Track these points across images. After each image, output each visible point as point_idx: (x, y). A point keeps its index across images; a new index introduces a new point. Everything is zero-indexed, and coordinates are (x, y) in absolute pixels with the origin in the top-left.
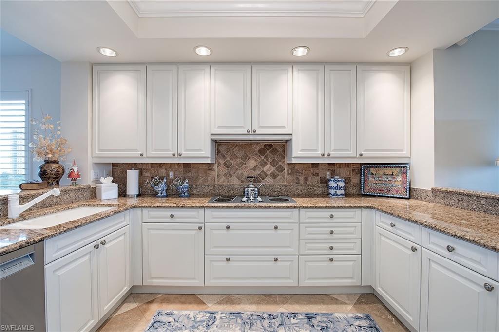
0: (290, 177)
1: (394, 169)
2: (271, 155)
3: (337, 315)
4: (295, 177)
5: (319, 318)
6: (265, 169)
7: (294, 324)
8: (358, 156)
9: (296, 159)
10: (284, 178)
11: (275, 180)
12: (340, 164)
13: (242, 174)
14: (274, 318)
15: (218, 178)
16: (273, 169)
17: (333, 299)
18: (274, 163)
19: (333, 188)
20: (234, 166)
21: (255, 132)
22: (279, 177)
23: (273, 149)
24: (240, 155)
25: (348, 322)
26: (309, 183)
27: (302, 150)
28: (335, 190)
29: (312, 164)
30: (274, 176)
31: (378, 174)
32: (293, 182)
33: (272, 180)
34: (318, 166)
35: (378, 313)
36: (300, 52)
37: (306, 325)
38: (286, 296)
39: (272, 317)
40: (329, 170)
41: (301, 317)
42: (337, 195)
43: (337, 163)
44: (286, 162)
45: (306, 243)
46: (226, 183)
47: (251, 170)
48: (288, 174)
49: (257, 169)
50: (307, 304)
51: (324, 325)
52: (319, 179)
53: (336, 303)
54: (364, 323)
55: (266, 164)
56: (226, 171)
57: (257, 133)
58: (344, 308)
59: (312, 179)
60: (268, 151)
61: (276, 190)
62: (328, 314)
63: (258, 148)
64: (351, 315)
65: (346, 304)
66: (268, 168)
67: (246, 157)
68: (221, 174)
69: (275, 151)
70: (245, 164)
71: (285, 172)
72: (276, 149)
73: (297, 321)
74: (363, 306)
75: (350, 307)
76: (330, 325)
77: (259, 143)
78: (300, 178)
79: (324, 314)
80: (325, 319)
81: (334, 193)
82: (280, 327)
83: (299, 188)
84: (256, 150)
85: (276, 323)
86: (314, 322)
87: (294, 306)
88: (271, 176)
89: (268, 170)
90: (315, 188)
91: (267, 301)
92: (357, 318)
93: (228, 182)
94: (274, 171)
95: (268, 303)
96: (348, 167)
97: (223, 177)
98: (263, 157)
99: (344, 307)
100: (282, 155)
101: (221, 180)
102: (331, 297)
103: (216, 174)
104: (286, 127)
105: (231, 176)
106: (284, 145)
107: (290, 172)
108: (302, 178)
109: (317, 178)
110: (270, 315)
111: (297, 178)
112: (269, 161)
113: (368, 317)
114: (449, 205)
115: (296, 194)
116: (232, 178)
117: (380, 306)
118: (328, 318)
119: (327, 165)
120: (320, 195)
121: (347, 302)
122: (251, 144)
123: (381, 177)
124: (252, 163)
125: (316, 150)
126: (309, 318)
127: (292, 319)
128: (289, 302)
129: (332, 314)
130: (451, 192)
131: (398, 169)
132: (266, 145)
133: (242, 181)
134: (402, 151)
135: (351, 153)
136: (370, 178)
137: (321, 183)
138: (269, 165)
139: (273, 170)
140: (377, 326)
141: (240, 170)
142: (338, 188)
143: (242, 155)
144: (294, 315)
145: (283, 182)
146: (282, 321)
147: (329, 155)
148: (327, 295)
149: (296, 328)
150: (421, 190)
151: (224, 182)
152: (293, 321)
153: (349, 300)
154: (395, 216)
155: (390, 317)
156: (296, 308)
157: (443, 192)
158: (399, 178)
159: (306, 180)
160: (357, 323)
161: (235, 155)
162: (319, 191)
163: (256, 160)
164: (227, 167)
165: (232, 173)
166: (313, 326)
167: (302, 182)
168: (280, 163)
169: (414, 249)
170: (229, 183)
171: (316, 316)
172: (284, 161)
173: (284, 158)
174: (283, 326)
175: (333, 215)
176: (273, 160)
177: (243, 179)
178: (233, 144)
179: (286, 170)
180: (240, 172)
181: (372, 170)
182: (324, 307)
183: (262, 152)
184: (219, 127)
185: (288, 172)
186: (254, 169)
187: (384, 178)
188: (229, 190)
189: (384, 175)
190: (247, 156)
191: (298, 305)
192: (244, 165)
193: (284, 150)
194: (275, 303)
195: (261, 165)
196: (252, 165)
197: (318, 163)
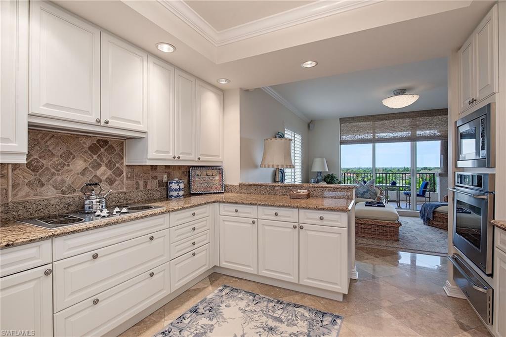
0: (130, 182)
1: (213, 171)
2: (106, 154)
3: (209, 297)
4: (135, 181)
5: (201, 307)
6: (99, 173)
7: (189, 323)
8: (197, 159)
9: (150, 161)
10: (123, 183)
11: (112, 186)
12: (174, 166)
13: (63, 181)
14: (170, 332)
15: (13, 191)
16: (109, 172)
17: (195, 290)
18: (110, 165)
19: (175, 190)
20: (47, 169)
21: (107, 122)
22: (117, 183)
23: (109, 147)
24: (58, 151)
25: (219, 296)
26: (149, 187)
27: (157, 152)
28: (177, 192)
29: (152, 166)
30: (111, 182)
31: (203, 175)
32: (133, 188)
33: (108, 187)
34: (156, 168)
35: (227, 281)
36: (165, 49)
37: (198, 317)
38: (158, 311)
39: (167, 332)
40: (166, 172)
41: (188, 315)
42: (180, 196)
43: (172, 166)
44: (125, 163)
45: (175, 246)
46: (31, 198)
47: (78, 174)
48: (128, 178)
49: (87, 174)
50: (182, 305)
51: (208, 308)
52: (157, 183)
53: (200, 291)
54: (227, 290)
55: (99, 165)
56: (33, 178)
57: (109, 125)
58: (208, 291)
59: (151, 183)
60: (102, 149)
61: (114, 199)
62: (203, 301)
63: (88, 143)
64: (216, 291)
65: (206, 287)
66: (103, 172)
67: (68, 156)
68: (20, 182)
69: (111, 149)
70: (68, 165)
71: (123, 176)
72: (113, 147)
73: (189, 319)
74: (216, 282)
75: (210, 288)
76: (211, 305)
77: (90, 136)
78: (140, 183)
79: (201, 302)
80: (205, 304)
81: (177, 194)
82: (182, 333)
83: (139, 195)
84: (85, 146)
85: (175, 333)
86: (201, 311)
87: (173, 313)
88: (107, 182)
89: (103, 174)
90: (154, 193)
91: (145, 327)
92: (221, 291)
93: (36, 195)
94: (111, 175)
95: (148, 328)
96: (180, 169)
97: (26, 187)
98: (95, 157)
99: (206, 290)
100: (120, 156)
101: (22, 193)
102: (193, 290)
103: (10, 184)
104: (141, 122)
105: (43, 185)
106: (122, 143)
107: (129, 176)
108: (141, 183)
109: (156, 182)
110: (164, 333)
111: (137, 182)
112: (103, 162)
113: (226, 286)
114: (250, 193)
115: (136, 201)
116: (44, 188)
117: (224, 277)
118: (206, 302)
119: (164, 167)
120: (159, 199)
121: (205, 286)
122: (78, 136)
123: (205, 178)
124: (79, 164)
125: (168, 152)
126: (195, 311)
127: (184, 321)
128: (166, 313)
129: (206, 299)
130: (251, 185)
131: (216, 171)
132: (99, 140)
133: (63, 192)
134: (219, 156)
135: (192, 157)
136: (196, 179)
137: (159, 186)
138: (103, 168)
139: (109, 174)
140: (235, 288)
141: (58, 174)
142: (180, 190)
143: (62, 151)
144: (182, 317)
145: (121, 189)
146: (178, 328)
147: (179, 158)
148: (188, 290)
149: (194, 324)
150: (231, 185)
151: (27, 195)
152: (186, 321)
153: (205, 284)
154: (240, 204)
155: (234, 279)
156: (177, 313)
157: (246, 185)
158: (217, 178)
159: (146, 184)
160: (224, 293)
161: (49, 151)
162: (157, 195)
163: (85, 161)
164: (33, 171)
165: (43, 180)
166: (203, 313)
167: (141, 187)
168: (117, 165)
169: (254, 222)
170: (38, 198)
171: (197, 307)
172: (123, 163)
173: (123, 158)
174: (183, 331)
175: (194, 213)
176: (109, 162)
177: (64, 188)
178: (45, 134)
179: (125, 174)
180: (59, 178)
181: (198, 172)
182: (195, 298)
183: (94, 149)
184: (47, 105)
185: (127, 176)
186: (83, 173)
187: (207, 178)
188: (40, 207)
189: (207, 175)
190: (72, 154)
191: (176, 311)
192: (66, 167)
193: (122, 149)
194: (155, 322)
195: (93, 168)
196: (78, 167)
197: (157, 166)
